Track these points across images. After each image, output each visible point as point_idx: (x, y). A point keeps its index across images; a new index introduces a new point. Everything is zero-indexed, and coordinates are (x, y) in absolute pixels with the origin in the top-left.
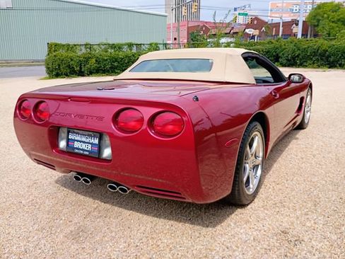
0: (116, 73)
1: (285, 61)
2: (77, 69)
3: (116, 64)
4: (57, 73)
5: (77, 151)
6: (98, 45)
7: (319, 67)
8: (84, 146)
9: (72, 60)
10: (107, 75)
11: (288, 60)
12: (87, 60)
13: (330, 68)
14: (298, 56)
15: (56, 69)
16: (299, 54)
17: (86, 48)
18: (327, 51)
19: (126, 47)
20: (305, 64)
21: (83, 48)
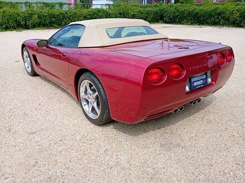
0: (53, 26)
1: (168, 20)
2: (23, 23)
3: (53, 19)
4: (7, 26)
5: (197, 87)
6: (36, 3)
7: (192, 24)
8: (199, 83)
9: (18, 16)
10: (47, 28)
11: (170, 19)
12: (31, 15)
13: (199, 25)
14: (177, 16)
15: (6, 23)
16: (178, 15)
17: (26, 6)
18: (199, 13)
19: (57, 6)
20: (182, 22)
21: (23, 5)
